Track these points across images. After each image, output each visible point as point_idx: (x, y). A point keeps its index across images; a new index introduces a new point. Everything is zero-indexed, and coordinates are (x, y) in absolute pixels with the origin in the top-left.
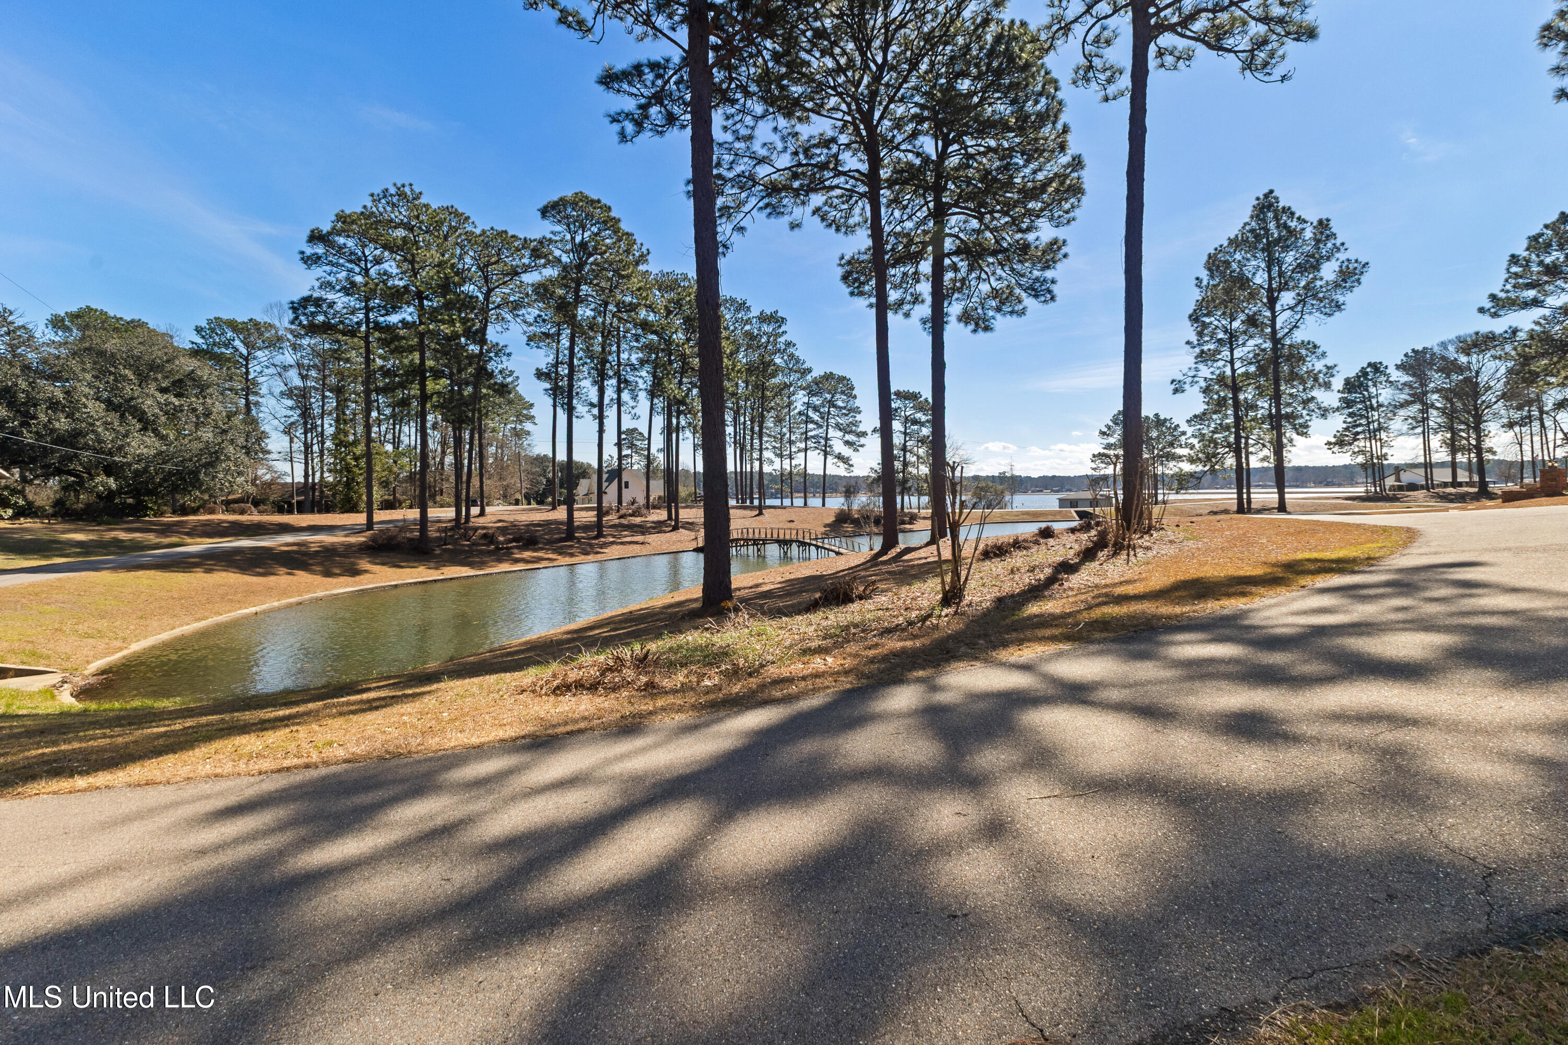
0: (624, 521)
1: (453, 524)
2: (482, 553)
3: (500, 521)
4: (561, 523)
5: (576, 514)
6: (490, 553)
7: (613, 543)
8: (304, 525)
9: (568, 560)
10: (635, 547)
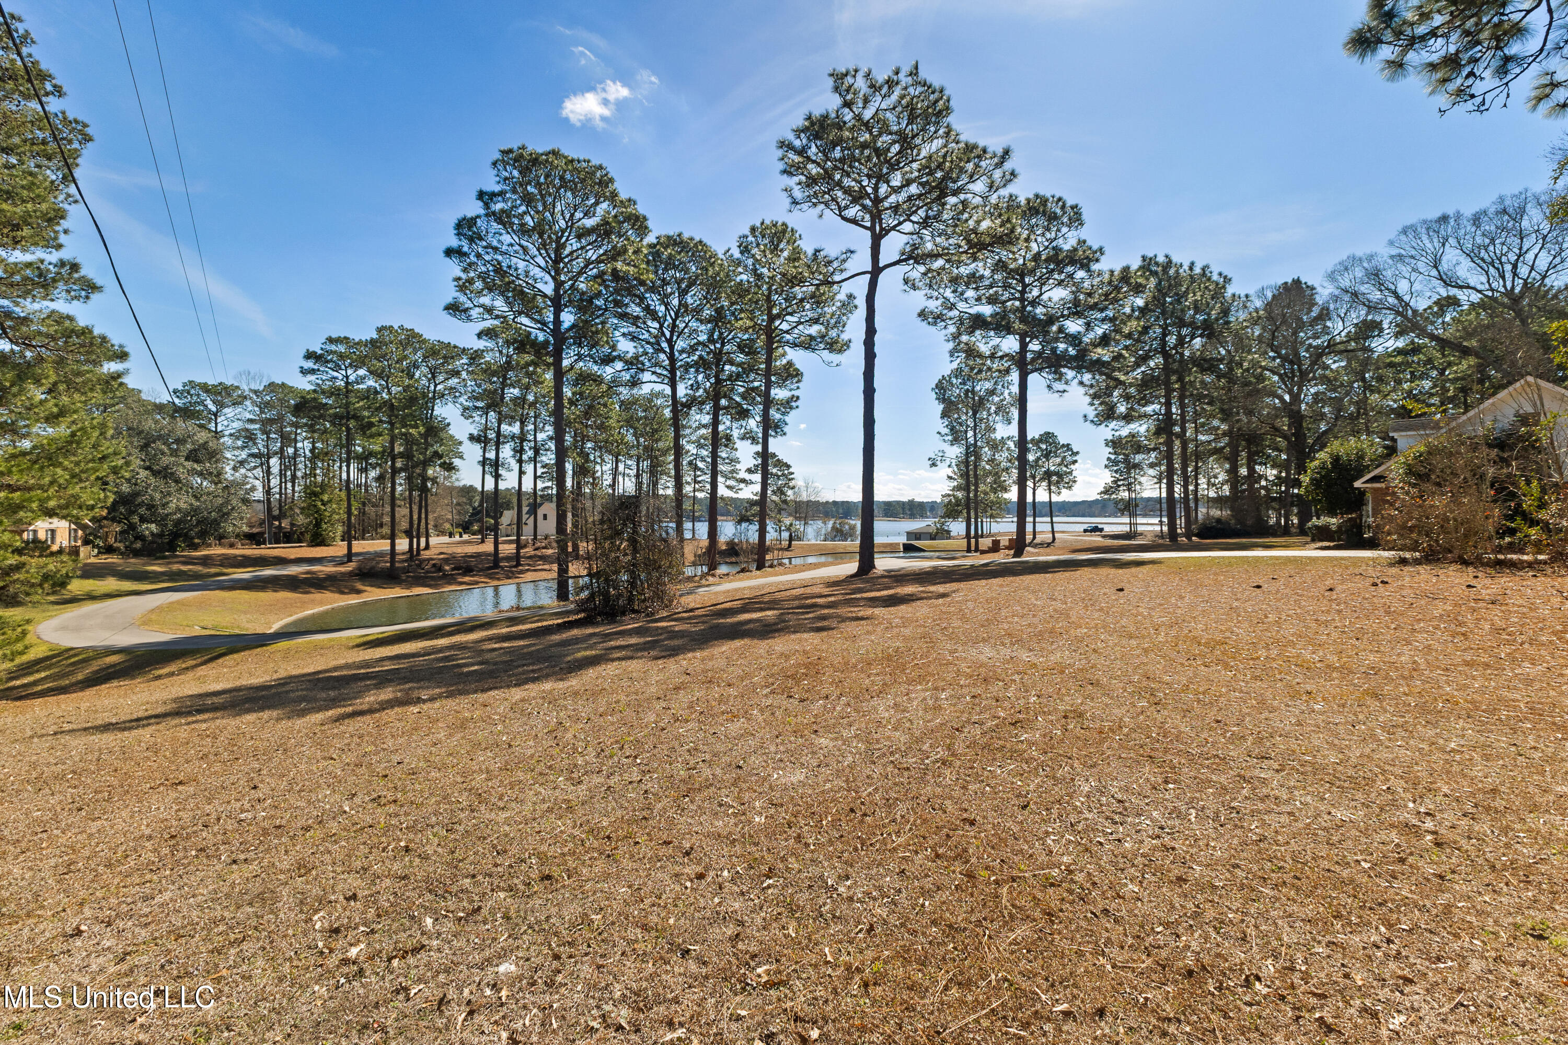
0: (538, 553)
1: (408, 556)
2: (433, 578)
3: (442, 553)
4: (489, 555)
5: (501, 547)
6: (440, 578)
7: (528, 570)
8: (292, 557)
9: (496, 583)
10: (544, 573)
